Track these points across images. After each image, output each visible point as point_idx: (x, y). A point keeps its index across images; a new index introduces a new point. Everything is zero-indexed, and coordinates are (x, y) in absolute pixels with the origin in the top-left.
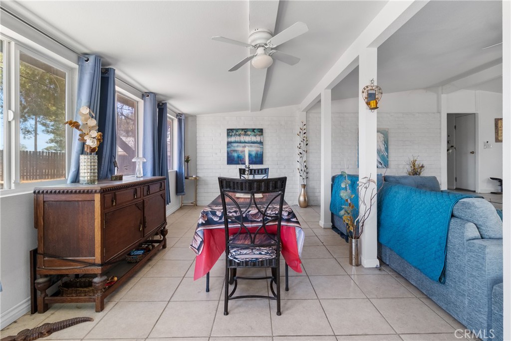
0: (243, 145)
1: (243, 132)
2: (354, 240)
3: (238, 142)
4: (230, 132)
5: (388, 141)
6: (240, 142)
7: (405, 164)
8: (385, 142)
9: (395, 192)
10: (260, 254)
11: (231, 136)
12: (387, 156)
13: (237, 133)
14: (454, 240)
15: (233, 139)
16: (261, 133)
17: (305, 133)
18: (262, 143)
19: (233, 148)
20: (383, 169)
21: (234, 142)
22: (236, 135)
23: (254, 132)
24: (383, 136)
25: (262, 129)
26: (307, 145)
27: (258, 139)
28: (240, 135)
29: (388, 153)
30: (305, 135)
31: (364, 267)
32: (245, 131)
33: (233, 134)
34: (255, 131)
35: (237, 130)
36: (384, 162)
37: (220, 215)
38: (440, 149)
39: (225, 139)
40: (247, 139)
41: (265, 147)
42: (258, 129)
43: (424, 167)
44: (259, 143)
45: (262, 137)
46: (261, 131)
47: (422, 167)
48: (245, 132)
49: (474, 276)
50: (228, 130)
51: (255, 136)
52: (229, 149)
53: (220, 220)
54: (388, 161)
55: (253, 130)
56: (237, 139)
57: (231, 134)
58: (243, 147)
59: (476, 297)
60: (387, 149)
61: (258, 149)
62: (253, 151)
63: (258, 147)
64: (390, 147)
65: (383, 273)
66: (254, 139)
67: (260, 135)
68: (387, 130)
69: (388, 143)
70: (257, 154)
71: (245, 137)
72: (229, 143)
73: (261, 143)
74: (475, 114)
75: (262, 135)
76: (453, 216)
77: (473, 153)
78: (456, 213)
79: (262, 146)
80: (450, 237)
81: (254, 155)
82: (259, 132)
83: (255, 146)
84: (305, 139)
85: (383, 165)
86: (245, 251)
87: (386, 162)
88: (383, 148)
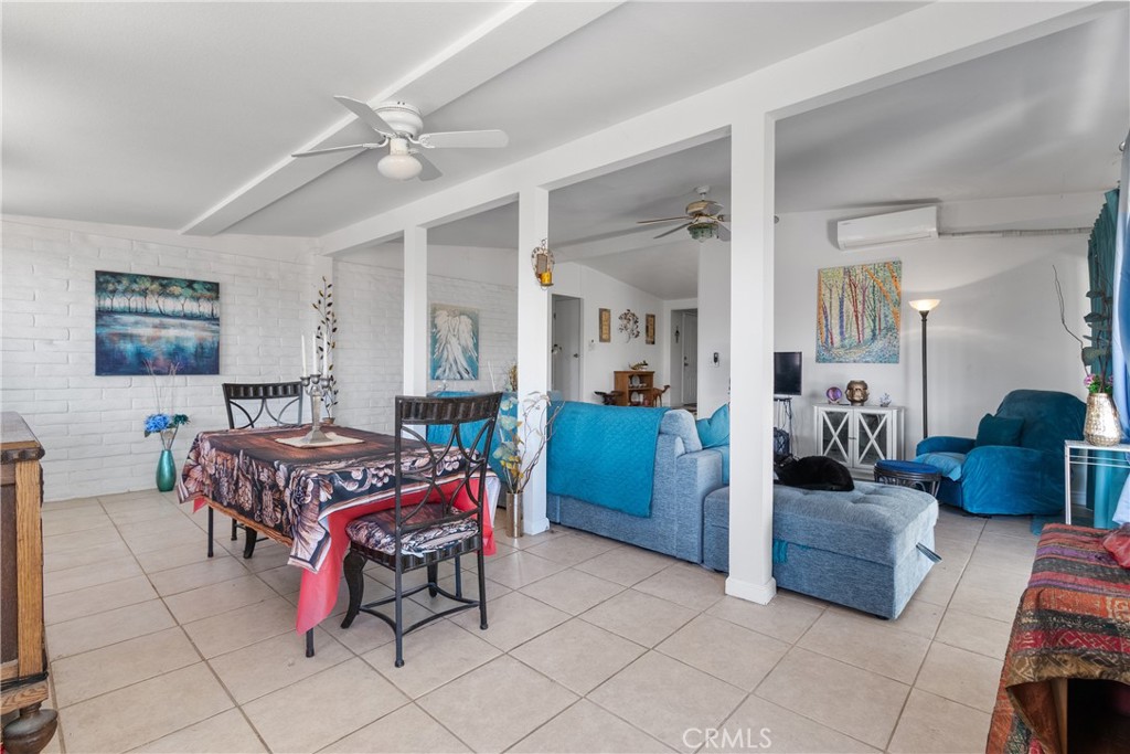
0: (157, 320)
1: (155, 286)
2: (516, 495)
3: (137, 313)
4: (108, 282)
5: (478, 332)
6: (147, 313)
8: (473, 334)
9: (574, 412)
10: (459, 531)
11: (114, 292)
12: (477, 358)
13: (135, 287)
14: (662, 460)
15: (119, 302)
16: (214, 295)
17: (330, 305)
18: (218, 319)
19: (118, 329)
20: (471, 382)
21: (123, 312)
22: (128, 291)
23: (194, 289)
24: (471, 321)
25: (217, 284)
26: (334, 330)
27: (205, 308)
28: (144, 293)
29: (477, 351)
30: (329, 309)
31: (530, 536)
32: (164, 285)
33: (120, 288)
34: (196, 286)
35: (134, 278)
37: (360, 478)
39: (89, 302)
40: (169, 305)
41: (223, 329)
42: (205, 283)
44: (206, 319)
45: (216, 304)
46: (214, 289)
48: (161, 285)
49: (686, 495)
50: (98, 274)
51: (197, 299)
52: (105, 331)
53: (359, 487)
54: (477, 367)
55: (190, 284)
56: (136, 302)
57: (111, 287)
58: (155, 327)
59: (688, 518)
61: (207, 335)
62: (188, 339)
63: (204, 330)
64: (480, 342)
65: (558, 535)
66: (191, 307)
67: (209, 299)
68: (477, 312)
69: (478, 335)
70: (201, 347)
71: (161, 299)
72: (101, 313)
73: (214, 319)
74: (580, 299)
75: (217, 298)
76: (660, 433)
77: (576, 356)
78: (663, 429)
79: (215, 327)
80: (658, 458)
81: (192, 350)
82: (208, 290)
83: (195, 327)
84: (330, 316)
85: (470, 373)
86: (432, 534)
87: (474, 370)
88: (471, 345)
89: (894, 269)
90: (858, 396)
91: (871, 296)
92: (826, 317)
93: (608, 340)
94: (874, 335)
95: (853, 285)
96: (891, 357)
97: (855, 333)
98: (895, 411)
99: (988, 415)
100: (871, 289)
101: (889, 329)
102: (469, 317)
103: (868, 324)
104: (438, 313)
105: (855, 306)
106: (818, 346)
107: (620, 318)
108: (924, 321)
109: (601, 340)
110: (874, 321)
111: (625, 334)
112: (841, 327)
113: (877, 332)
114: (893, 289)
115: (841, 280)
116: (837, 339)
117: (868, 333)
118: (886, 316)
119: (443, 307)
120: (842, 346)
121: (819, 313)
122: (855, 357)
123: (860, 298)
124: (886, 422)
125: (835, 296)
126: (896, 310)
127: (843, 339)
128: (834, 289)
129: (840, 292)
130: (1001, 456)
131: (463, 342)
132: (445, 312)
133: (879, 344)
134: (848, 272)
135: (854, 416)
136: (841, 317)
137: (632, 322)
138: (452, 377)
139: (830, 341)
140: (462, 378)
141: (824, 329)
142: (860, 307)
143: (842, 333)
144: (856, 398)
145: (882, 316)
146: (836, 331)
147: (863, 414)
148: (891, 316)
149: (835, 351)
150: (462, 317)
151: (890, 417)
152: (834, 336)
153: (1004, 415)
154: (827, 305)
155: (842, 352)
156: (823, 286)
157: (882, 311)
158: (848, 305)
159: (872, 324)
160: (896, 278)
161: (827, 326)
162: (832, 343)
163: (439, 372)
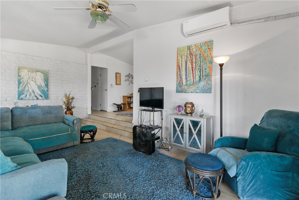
5: (48, 79)
7: (62, 96)
8: (45, 80)
12: (47, 91)
20: (44, 100)
24: (43, 75)
29: (47, 88)
36: (44, 95)
38: (87, 87)
43: (74, 98)
47: (73, 98)
54: (48, 94)
60: (47, 85)
64: (49, 84)
68: (47, 71)
69: (48, 81)
74: (106, 68)
77: (106, 90)
85: (43, 97)
87: (46, 95)
88: (43, 84)
89: (209, 45)
90: (189, 110)
91: (199, 59)
92: (180, 71)
93: (120, 84)
94: (200, 79)
95: (191, 54)
96: (208, 90)
97: (192, 78)
98: (205, 120)
99: (256, 125)
100: (199, 56)
101: (207, 76)
102: (42, 73)
103: (197, 73)
104: (21, 70)
105: (192, 65)
106: (177, 85)
107: (126, 76)
108: (221, 69)
109: (116, 84)
110: (200, 72)
111: (127, 82)
112: (186, 75)
113: (202, 77)
114: (209, 55)
115: (186, 52)
116: (184, 81)
117: (197, 78)
118: (205, 69)
119: (25, 68)
120: (187, 85)
121: (177, 69)
122: (192, 90)
123: (194, 60)
124: (201, 126)
125: (184, 60)
126: (210, 65)
127: (187, 81)
128: (183, 57)
129: (186, 58)
130: (264, 161)
131: (38, 83)
132: (26, 70)
133: (202, 83)
134: (189, 48)
135: (187, 121)
136: (186, 70)
137: (131, 78)
138: (31, 98)
139: (181, 82)
140: (38, 99)
141: (179, 77)
142: (194, 65)
143: (186, 78)
144: (188, 112)
145: (204, 69)
146: (184, 77)
147: (191, 121)
148: (208, 69)
149: (183, 87)
150: (37, 73)
151: (203, 122)
152: (183, 80)
153: (265, 125)
154: (180, 65)
155: (186, 87)
156: (179, 56)
157: (204, 67)
158: (189, 64)
159: (199, 74)
160: (210, 49)
161: (180, 75)
162: (182, 83)
163: (22, 96)
